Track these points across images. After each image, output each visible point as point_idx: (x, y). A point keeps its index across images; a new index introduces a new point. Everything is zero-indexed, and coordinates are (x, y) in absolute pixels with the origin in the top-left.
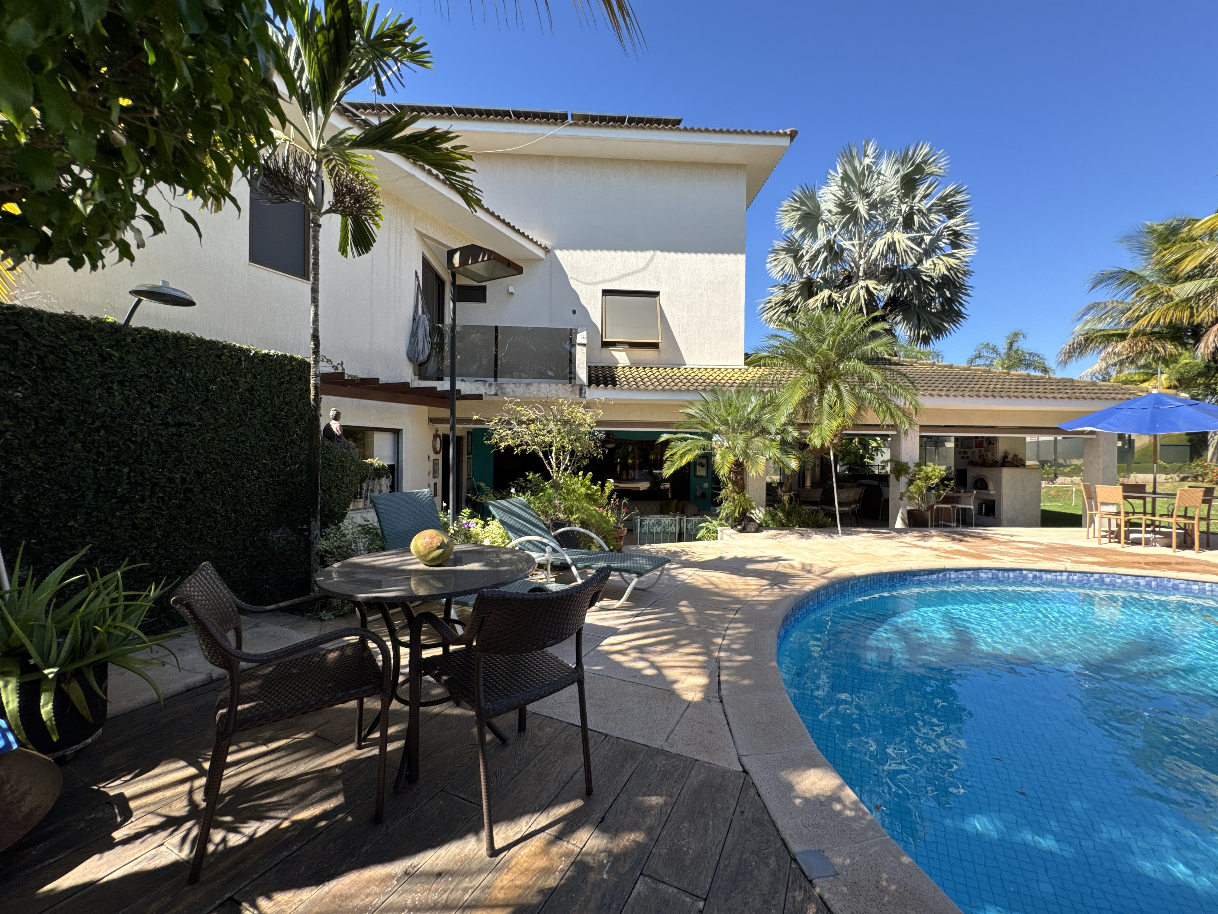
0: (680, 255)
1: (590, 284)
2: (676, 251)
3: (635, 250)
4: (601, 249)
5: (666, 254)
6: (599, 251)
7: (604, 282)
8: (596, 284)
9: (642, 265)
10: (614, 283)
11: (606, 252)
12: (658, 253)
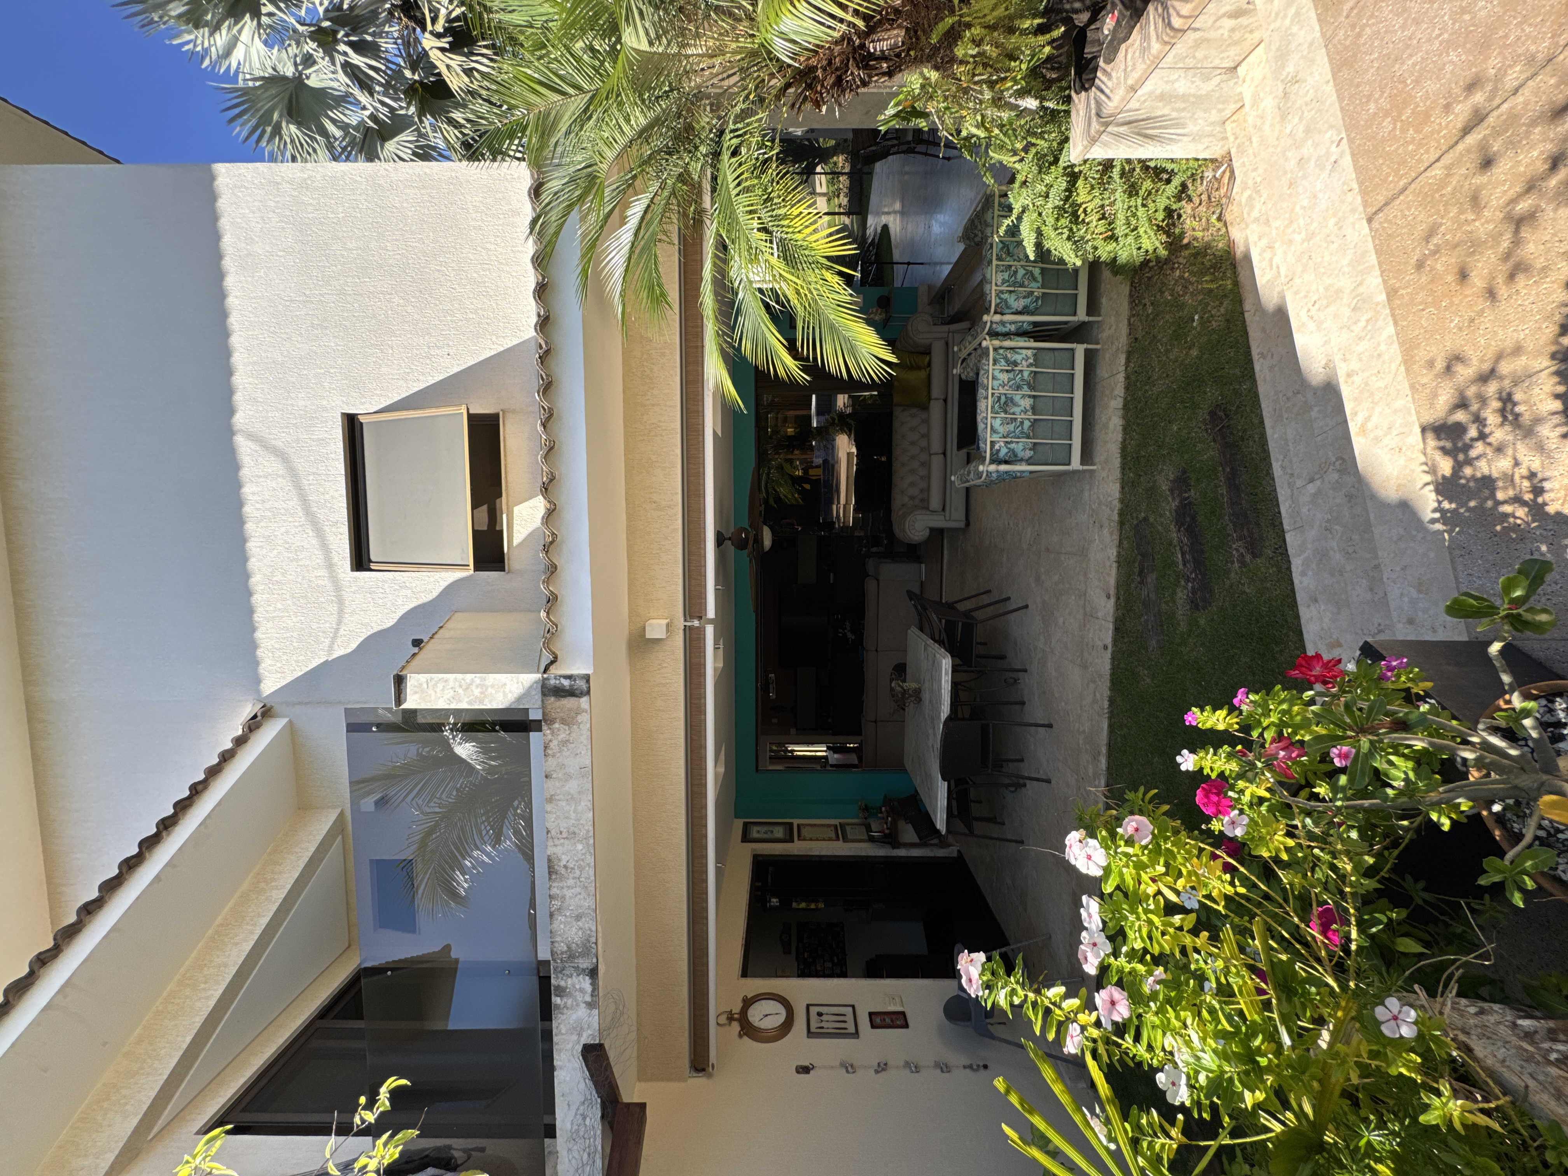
0: (238, 359)
1: (340, 602)
2: (229, 372)
3: (238, 485)
4: (247, 576)
5: (238, 397)
6: (253, 581)
7: (330, 566)
8: (338, 588)
9: (273, 465)
10: (331, 538)
11: (253, 564)
12: (240, 419)
